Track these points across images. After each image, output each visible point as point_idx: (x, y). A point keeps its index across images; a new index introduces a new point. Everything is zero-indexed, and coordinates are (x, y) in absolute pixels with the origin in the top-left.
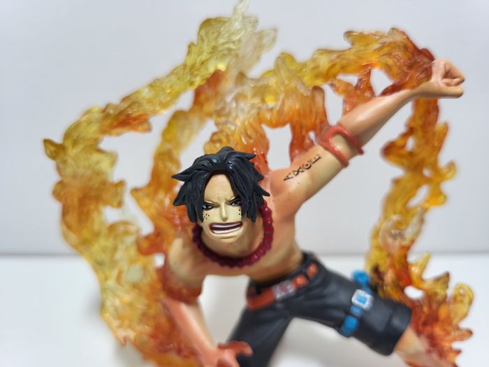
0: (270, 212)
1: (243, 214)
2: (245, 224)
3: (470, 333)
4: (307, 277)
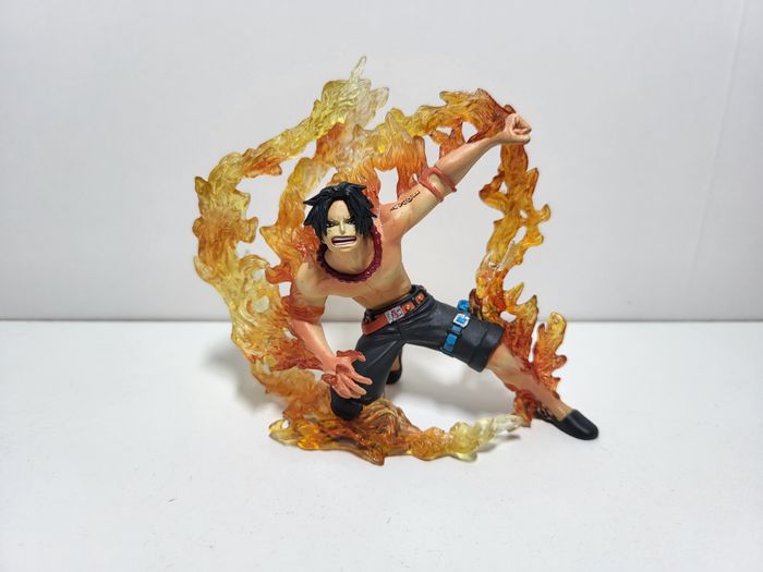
0: (379, 235)
1: (356, 230)
2: (358, 239)
3: (564, 359)
4: (415, 303)
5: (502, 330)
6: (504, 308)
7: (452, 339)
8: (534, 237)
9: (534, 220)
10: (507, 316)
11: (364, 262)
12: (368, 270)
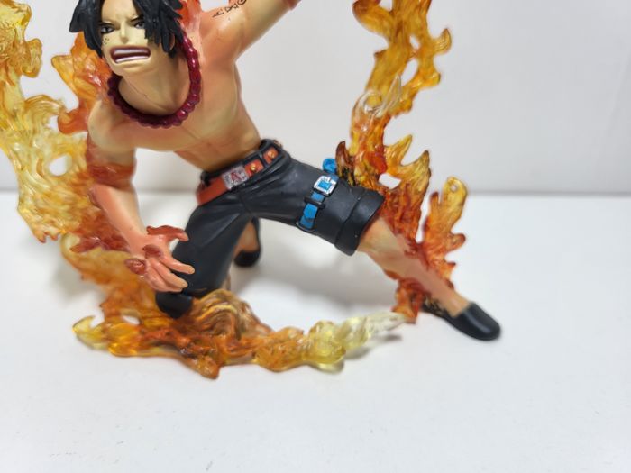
0: (195, 55)
2: (154, 53)
3: (462, 238)
5: (381, 200)
6: (384, 168)
7: (311, 210)
8: (428, 75)
9: (428, 50)
10: (388, 181)
11: (175, 96)
12: (182, 108)
